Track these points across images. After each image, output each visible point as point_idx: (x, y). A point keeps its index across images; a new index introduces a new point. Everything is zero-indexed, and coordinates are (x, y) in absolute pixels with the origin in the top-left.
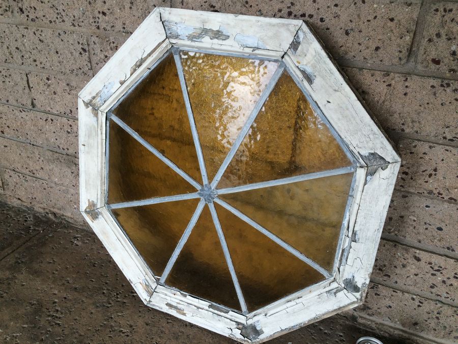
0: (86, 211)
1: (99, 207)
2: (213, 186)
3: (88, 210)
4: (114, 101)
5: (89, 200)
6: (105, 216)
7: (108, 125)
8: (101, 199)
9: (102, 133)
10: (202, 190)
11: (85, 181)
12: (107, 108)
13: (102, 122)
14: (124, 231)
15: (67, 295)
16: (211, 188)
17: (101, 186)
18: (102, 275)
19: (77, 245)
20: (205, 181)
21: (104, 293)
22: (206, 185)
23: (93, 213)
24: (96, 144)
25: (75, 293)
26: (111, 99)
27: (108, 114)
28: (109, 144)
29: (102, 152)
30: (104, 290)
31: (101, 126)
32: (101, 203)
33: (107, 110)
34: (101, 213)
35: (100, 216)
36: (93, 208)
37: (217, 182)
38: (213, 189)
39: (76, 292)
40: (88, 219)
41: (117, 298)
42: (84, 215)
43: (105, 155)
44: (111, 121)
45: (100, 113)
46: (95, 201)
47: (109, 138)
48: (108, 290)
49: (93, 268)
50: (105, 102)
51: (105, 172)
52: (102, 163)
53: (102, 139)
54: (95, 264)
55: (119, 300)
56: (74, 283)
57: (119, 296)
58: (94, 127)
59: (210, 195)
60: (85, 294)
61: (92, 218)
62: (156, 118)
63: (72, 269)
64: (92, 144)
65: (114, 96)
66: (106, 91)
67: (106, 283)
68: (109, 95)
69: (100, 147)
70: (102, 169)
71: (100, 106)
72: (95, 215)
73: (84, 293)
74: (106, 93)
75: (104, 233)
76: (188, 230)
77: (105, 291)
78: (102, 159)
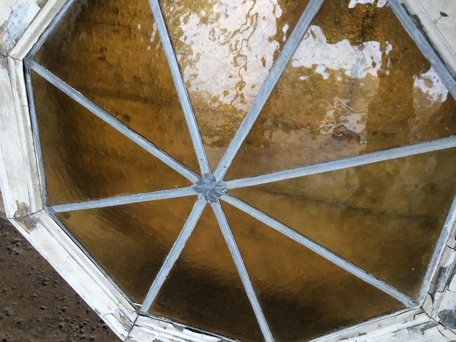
0: (15, 218)
1: (34, 210)
2: (219, 174)
3: (18, 216)
4: (32, 38)
5: (17, 202)
6: (46, 223)
7: (29, 81)
8: (36, 200)
9: (20, 96)
10: (200, 182)
11: (6, 174)
12: (22, 52)
13: (17, 77)
14: (79, 244)
15: (7, 335)
16: (214, 180)
17: (33, 180)
18: (56, 298)
19: (17, 254)
20: (204, 168)
21: (61, 327)
22: (206, 175)
23: (27, 219)
24: (13, 114)
25: (19, 331)
26: (26, 36)
27: (27, 63)
28: (36, 112)
29: (26, 127)
30: (61, 321)
31: (18, 84)
32: (37, 205)
33: (23, 56)
34: (39, 220)
35: (38, 225)
36: (25, 213)
37: (225, 170)
38: (218, 180)
39: (19, 329)
40: (21, 228)
41: (81, 333)
42: (14, 223)
43: (32, 131)
44: (34, 75)
45: (12, 61)
46: (28, 203)
47: (35, 104)
48: (67, 321)
49: (43, 288)
50: (17, 41)
51: (36, 158)
52: (28, 144)
53: (23, 106)
54: (45, 281)
55: (83, 335)
56: (16, 315)
57: (83, 330)
58: (7, 86)
59: (213, 191)
60: (34, 331)
61: (27, 227)
62: (110, 66)
63: (11, 293)
64: (7, 115)
65: (31, 30)
66: (15, 20)
67: (63, 310)
68: (22, 28)
69: (21, 118)
70: (29, 154)
71: (11, 50)
72: (31, 224)
73: (31, 330)
74: (16, 24)
75: (48, 248)
76: (180, 242)
77: (62, 324)
78: (27, 138)
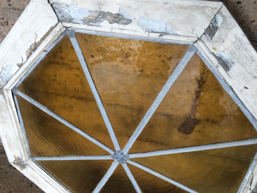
0: (14, 163)
1: (24, 160)
2: (125, 151)
3: (15, 162)
4: (15, 81)
5: (14, 156)
6: (31, 166)
7: (16, 99)
8: (25, 155)
9: (11, 107)
10: (115, 154)
11: (7, 143)
12: (10, 87)
13: (9, 99)
14: (50, 174)
16: (123, 154)
17: (22, 146)
20: (117, 148)
22: (118, 151)
23: (21, 164)
24: (9, 116)
26: (12, 80)
27: (14, 91)
28: (21, 114)
29: (16, 122)
31: (10, 102)
32: (25, 158)
33: (12, 88)
34: (27, 164)
35: (27, 167)
36: (19, 161)
37: (129, 149)
38: (125, 154)
40: (18, 168)
42: (13, 165)
43: (20, 123)
44: (18, 97)
45: (5, 92)
46: (20, 157)
47: (20, 110)
50: (7, 82)
51: (23, 135)
52: (18, 130)
53: (13, 112)
58: (3, 103)
59: (123, 159)
61: (21, 167)
64: (5, 116)
65: (15, 77)
66: (6, 72)
68: (10, 76)
69: (13, 118)
70: (19, 134)
71: (4, 86)
72: (23, 166)
74: (6, 74)
75: (34, 177)
78: (17, 127)
